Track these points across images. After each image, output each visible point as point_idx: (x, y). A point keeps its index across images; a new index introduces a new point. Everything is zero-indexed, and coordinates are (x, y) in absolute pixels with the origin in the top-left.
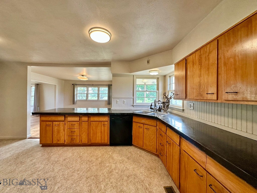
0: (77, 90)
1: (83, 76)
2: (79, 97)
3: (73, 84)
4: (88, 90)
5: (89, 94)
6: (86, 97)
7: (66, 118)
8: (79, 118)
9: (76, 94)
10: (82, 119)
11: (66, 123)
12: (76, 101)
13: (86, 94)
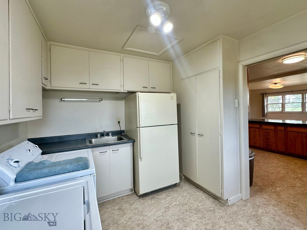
0: (268, 100)
1: (276, 84)
2: (270, 109)
3: (261, 94)
4: (285, 99)
5: (286, 105)
6: (281, 109)
7: (261, 127)
8: (274, 127)
9: (267, 105)
10: (277, 128)
11: (261, 130)
12: (267, 113)
13: (281, 104)
